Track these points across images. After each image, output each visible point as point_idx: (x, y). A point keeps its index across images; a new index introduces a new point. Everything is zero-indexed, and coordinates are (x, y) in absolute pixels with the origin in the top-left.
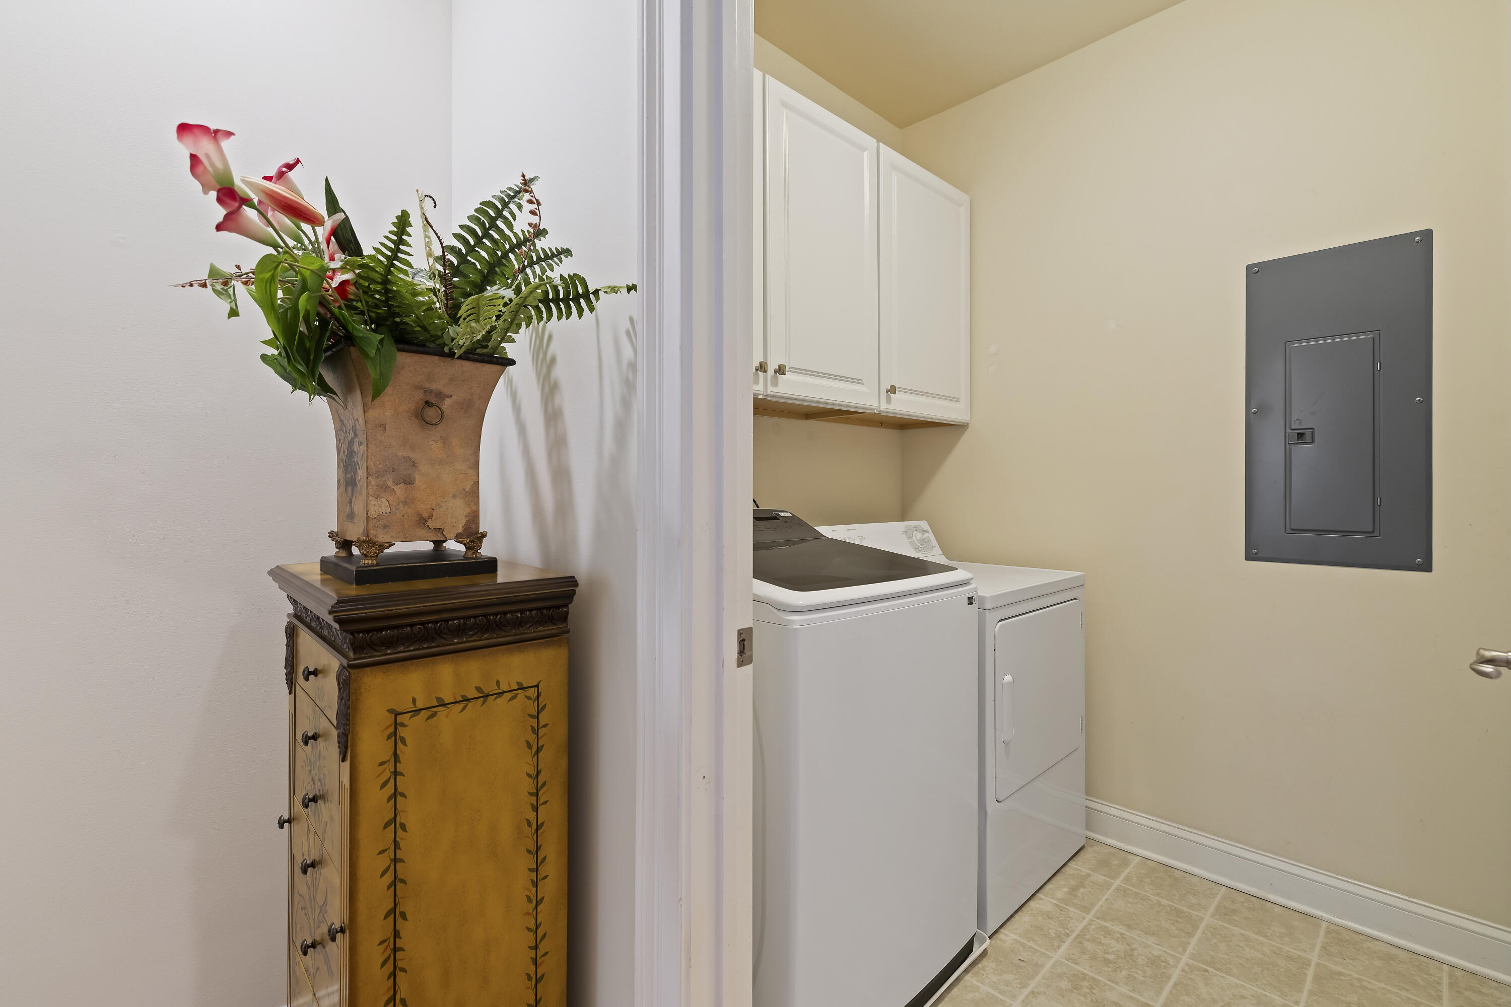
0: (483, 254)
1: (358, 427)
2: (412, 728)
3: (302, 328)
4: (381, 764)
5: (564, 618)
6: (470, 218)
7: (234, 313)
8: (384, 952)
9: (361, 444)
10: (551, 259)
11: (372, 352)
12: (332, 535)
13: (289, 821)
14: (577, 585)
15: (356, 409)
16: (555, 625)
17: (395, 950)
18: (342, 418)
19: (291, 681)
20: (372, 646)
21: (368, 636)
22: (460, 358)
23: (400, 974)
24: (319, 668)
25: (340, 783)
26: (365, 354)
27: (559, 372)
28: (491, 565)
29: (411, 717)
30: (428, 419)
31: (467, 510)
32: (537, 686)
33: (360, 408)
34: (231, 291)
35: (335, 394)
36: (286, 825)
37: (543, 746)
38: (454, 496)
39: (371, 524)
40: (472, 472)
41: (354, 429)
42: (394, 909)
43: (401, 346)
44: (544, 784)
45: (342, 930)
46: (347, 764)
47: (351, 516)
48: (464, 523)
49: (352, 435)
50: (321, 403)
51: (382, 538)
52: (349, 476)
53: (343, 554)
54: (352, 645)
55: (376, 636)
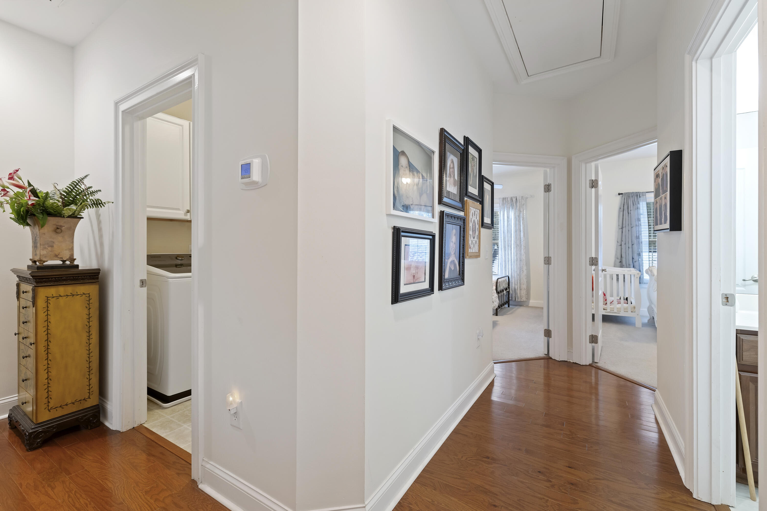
0: (74, 194)
1: (37, 234)
2: (52, 301)
3: (22, 213)
4: (43, 308)
5: (98, 278)
6: (70, 185)
7: (4, 211)
8: (45, 348)
9: (38, 238)
10: (94, 193)
11: (40, 219)
12: (30, 260)
13: (18, 334)
14: (100, 270)
15: (37, 229)
16: (95, 280)
17: (48, 349)
18: (33, 231)
19: (18, 297)
20: (41, 282)
21: (40, 280)
22: (67, 217)
23: (49, 354)
24: (27, 291)
25: (33, 313)
26: (39, 219)
27: (101, 218)
28: (77, 266)
29: (52, 298)
30: (58, 232)
31: (70, 253)
32: (89, 294)
33: (38, 230)
34: (3, 205)
35: (31, 226)
36: (17, 335)
37: (91, 308)
38: (66, 250)
39: (41, 256)
40: (71, 244)
41: (36, 234)
42: (47, 340)
43: (49, 216)
44: (91, 317)
45: (34, 344)
46: (34, 308)
47: (36, 255)
48: (69, 256)
49: (36, 235)
50: (28, 228)
51: (44, 259)
52: (35, 245)
53: (34, 264)
54: (35, 282)
55: (42, 280)
